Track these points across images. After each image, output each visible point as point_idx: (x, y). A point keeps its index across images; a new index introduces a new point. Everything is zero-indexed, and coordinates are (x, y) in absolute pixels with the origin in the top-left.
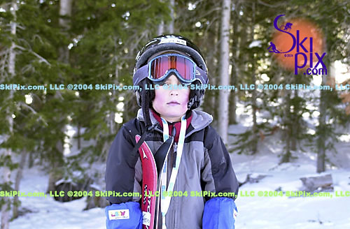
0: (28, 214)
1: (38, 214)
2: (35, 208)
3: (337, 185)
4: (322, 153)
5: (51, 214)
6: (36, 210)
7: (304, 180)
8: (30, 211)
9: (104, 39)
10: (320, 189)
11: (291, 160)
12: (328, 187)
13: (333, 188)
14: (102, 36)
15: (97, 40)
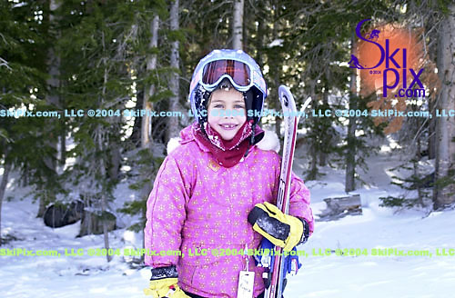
0: (14, 242)
1: (24, 242)
2: (21, 235)
3: (366, 206)
4: (351, 169)
5: (38, 242)
6: (21, 238)
7: (328, 201)
8: (15, 239)
9: (84, 37)
10: (346, 211)
11: (317, 177)
12: (356, 210)
13: (361, 211)
14: (81, 35)
15: (75, 39)
